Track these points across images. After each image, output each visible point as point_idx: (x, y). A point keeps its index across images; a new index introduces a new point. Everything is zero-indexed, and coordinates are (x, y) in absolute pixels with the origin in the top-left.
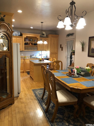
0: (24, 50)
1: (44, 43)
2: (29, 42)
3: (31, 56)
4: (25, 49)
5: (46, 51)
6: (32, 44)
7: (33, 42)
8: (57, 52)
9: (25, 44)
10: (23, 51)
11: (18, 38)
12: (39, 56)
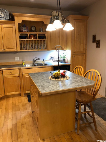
0: (19, 50)
1: (64, 29)
2: (29, 33)
3: (34, 61)
4: (21, 48)
5: (63, 49)
6: (35, 36)
7: (37, 34)
8: (84, 51)
9: (21, 37)
10: (17, 52)
11: (5, 26)
12: (50, 59)
